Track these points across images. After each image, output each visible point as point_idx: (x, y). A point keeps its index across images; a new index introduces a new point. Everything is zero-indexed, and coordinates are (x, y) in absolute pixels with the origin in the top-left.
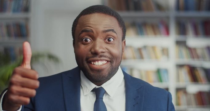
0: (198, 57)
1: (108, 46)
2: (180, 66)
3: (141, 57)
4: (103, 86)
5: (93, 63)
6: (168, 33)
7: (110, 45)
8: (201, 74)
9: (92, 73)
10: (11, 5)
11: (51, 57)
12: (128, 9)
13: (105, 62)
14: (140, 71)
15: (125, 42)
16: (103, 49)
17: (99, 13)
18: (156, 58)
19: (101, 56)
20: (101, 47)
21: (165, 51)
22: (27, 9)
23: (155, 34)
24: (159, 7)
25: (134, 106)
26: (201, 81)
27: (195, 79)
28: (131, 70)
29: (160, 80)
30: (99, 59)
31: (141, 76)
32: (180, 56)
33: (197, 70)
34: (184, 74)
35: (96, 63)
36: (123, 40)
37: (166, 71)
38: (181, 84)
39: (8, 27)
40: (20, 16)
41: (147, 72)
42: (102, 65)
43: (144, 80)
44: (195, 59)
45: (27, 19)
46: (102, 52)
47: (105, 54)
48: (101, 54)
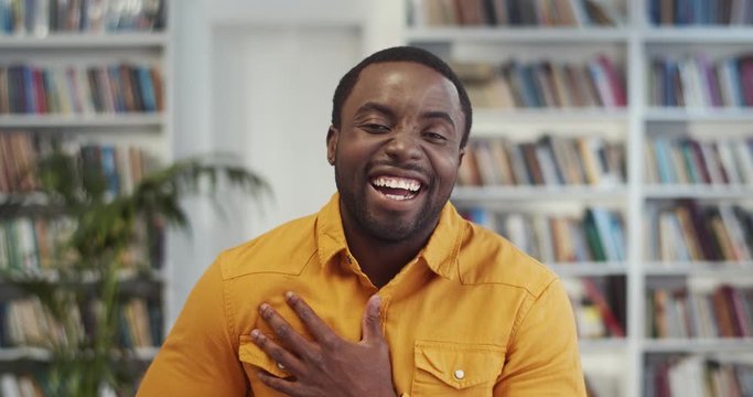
18: (586, 180)
21: (614, 158)
27: (710, 248)
34: (673, 230)
46: (414, 158)
47: (419, 163)
48: (409, 162)
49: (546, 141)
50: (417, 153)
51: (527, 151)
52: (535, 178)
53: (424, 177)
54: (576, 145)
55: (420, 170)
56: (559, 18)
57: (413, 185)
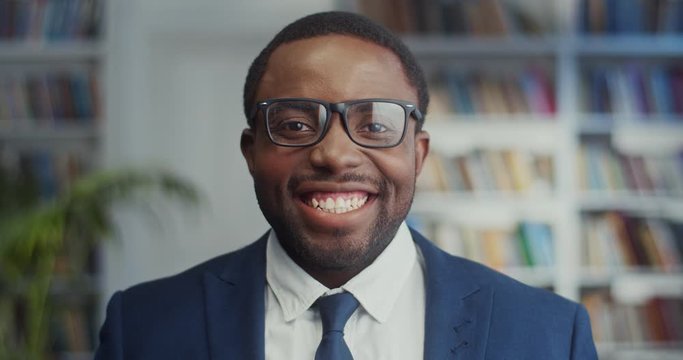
0: (650, 185)
2: (592, 215)
3: (466, 185)
4: (350, 286)
5: (315, 202)
6: (551, 105)
8: (660, 241)
9: (311, 240)
10: (42, 15)
11: (173, 185)
12: (422, 28)
13: (357, 201)
14: (460, 230)
15: (426, 142)
17: (343, 34)
19: (346, 179)
21: (543, 167)
22: (92, 30)
23: (511, 109)
24: (525, 24)
25: (452, 351)
26: (660, 262)
27: (639, 256)
28: (434, 226)
29: (527, 259)
30: (339, 186)
31: (465, 246)
32: (591, 181)
33: (647, 228)
34: (606, 241)
37: (548, 230)
38: (597, 274)
39: (32, 87)
40: (70, 51)
41: (485, 235)
42: (349, 212)
43: (476, 258)
44: (641, 192)
45: (94, 63)
46: (350, 166)
47: (359, 171)
48: (344, 172)
49: (478, 153)
50: (355, 159)
51: (460, 163)
53: (369, 187)
54: (506, 156)
55: (361, 179)
56: (490, 28)
57: (356, 199)
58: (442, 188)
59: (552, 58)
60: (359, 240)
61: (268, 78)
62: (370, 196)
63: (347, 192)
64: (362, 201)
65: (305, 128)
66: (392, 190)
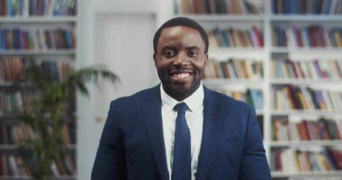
0: (303, 75)
1: (191, 59)
2: (277, 87)
4: (185, 101)
5: (175, 76)
6: (262, 43)
7: (194, 58)
8: (307, 99)
12: (208, 11)
13: (187, 75)
15: (207, 56)
16: (187, 62)
18: (247, 76)
19: (184, 69)
20: (184, 60)
21: (257, 68)
22: (72, 11)
23: (245, 44)
24: (251, 9)
26: (307, 108)
27: (297, 104)
30: (182, 71)
33: (301, 92)
35: (179, 76)
36: (205, 54)
37: (260, 93)
39: (47, 34)
42: (185, 78)
44: (299, 77)
45: (73, 24)
46: (186, 65)
47: (188, 67)
48: (183, 67)
49: (231, 61)
50: (188, 64)
51: (223, 65)
52: (226, 76)
53: (190, 71)
54: (243, 63)
55: (188, 69)
56: (236, 11)
58: (218, 77)
59: (262, 22)
60: (188, 86)
61: (161, 38)
62: (191, 74)
63: (184, 73)
64: (189, 75)
65: (172, 54)
66: (197, 72)
